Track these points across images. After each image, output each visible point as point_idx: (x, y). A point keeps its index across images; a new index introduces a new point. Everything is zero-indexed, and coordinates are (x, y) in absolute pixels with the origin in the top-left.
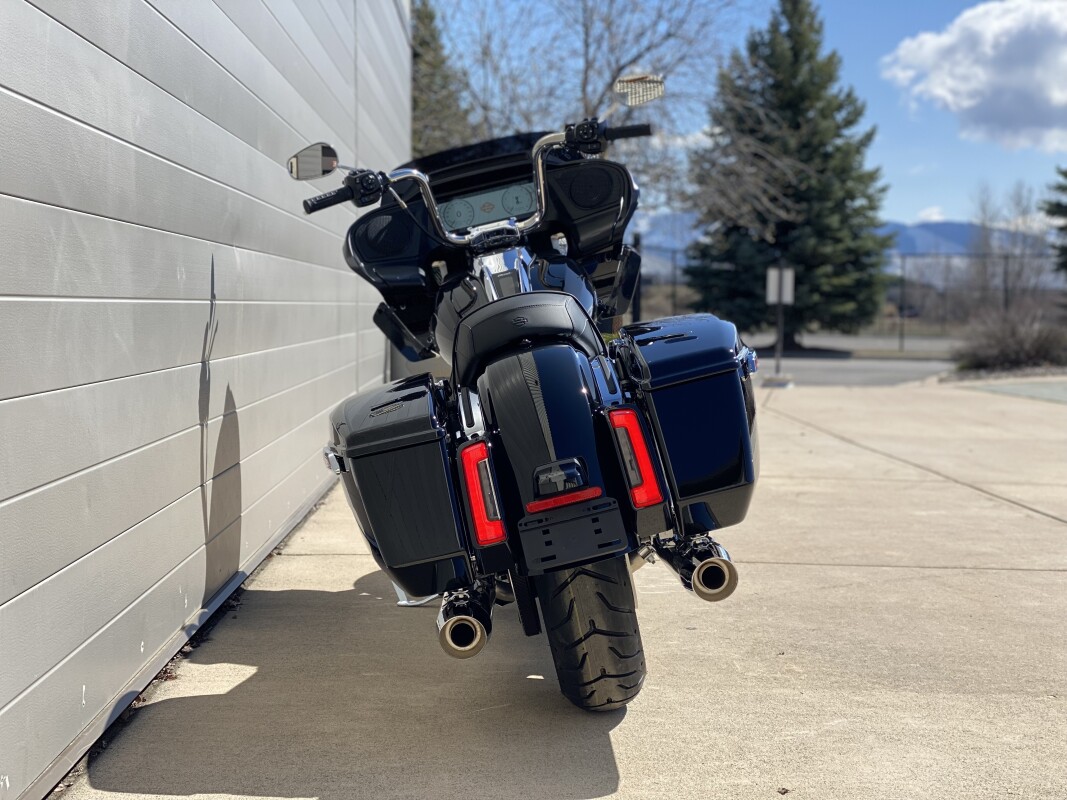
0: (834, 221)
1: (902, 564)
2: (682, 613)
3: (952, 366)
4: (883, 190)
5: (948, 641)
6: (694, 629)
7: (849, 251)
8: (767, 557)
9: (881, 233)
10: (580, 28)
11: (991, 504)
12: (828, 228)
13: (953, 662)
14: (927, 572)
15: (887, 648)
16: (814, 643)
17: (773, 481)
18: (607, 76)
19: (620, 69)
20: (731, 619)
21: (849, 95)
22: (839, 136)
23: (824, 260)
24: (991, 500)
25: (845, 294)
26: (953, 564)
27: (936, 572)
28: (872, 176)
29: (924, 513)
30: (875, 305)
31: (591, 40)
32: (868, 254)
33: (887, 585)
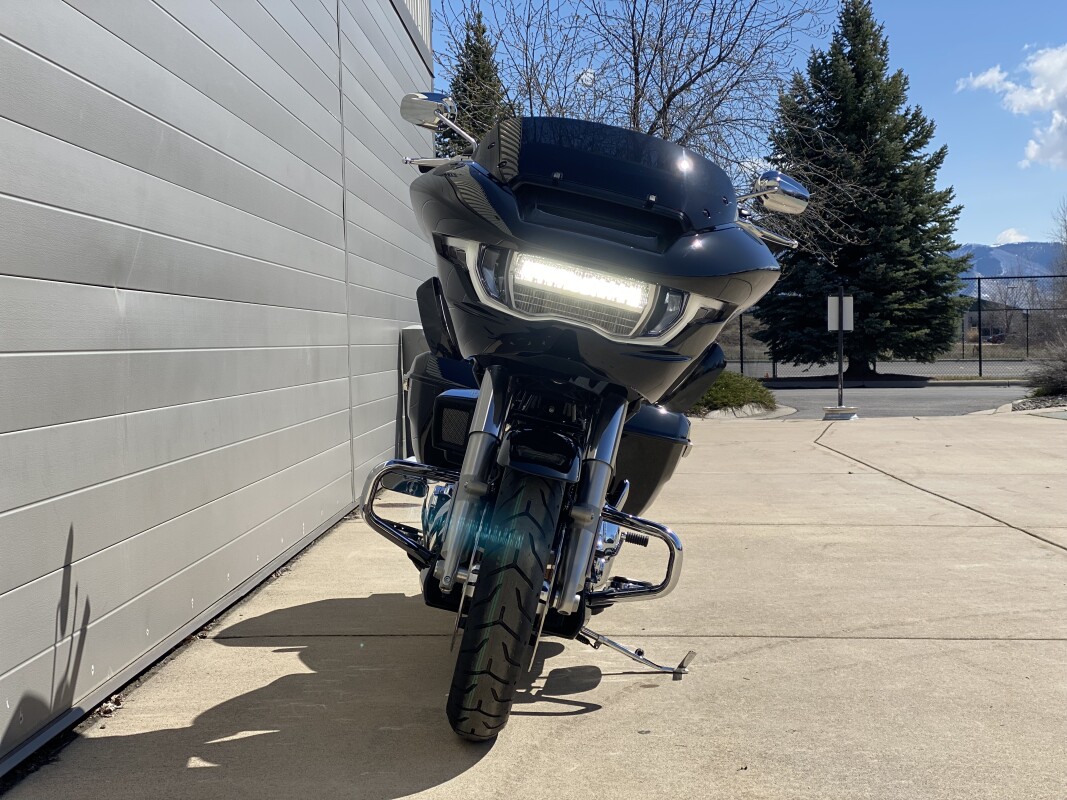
0: (905, 245)
1: (924, 635)
2: (640, 710)
3: (1029, 392)
4: (955, 212)
5: (956, 744)
6: (648, 732)
7: (921, 275)
8: (767, 629)
9: (954, 255)
10: (629, 55)
11: (1044, 552)
12: (899, 252)
13: (956, 776)
14: (951, 645)
15: (877, 757)
16: (789, 751)
17: (802, 530)
18: (659, 103)
19: (673, 95)
20: (696, 718)
21: (916, 115)
22: (908, 158)
23: (896, 285)
24: (1044, 547)
25: (919, 319)
26: (982, 634)
27: (961, 645)
28: (945, 197)
29: (963, 566)
30: (952, 330)
31: (640, 67)
32: (942, 277)
33: (899, 665)
